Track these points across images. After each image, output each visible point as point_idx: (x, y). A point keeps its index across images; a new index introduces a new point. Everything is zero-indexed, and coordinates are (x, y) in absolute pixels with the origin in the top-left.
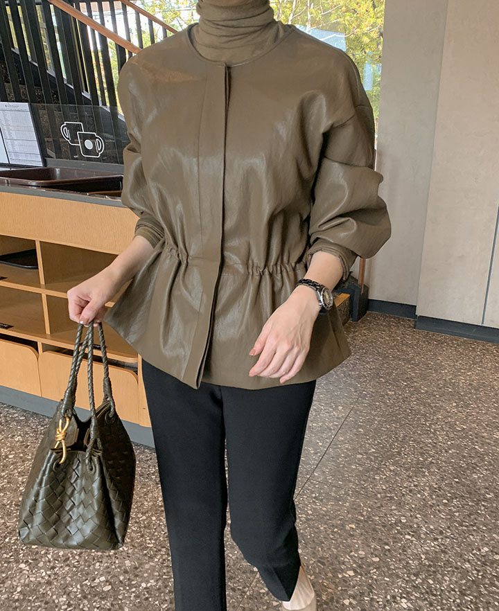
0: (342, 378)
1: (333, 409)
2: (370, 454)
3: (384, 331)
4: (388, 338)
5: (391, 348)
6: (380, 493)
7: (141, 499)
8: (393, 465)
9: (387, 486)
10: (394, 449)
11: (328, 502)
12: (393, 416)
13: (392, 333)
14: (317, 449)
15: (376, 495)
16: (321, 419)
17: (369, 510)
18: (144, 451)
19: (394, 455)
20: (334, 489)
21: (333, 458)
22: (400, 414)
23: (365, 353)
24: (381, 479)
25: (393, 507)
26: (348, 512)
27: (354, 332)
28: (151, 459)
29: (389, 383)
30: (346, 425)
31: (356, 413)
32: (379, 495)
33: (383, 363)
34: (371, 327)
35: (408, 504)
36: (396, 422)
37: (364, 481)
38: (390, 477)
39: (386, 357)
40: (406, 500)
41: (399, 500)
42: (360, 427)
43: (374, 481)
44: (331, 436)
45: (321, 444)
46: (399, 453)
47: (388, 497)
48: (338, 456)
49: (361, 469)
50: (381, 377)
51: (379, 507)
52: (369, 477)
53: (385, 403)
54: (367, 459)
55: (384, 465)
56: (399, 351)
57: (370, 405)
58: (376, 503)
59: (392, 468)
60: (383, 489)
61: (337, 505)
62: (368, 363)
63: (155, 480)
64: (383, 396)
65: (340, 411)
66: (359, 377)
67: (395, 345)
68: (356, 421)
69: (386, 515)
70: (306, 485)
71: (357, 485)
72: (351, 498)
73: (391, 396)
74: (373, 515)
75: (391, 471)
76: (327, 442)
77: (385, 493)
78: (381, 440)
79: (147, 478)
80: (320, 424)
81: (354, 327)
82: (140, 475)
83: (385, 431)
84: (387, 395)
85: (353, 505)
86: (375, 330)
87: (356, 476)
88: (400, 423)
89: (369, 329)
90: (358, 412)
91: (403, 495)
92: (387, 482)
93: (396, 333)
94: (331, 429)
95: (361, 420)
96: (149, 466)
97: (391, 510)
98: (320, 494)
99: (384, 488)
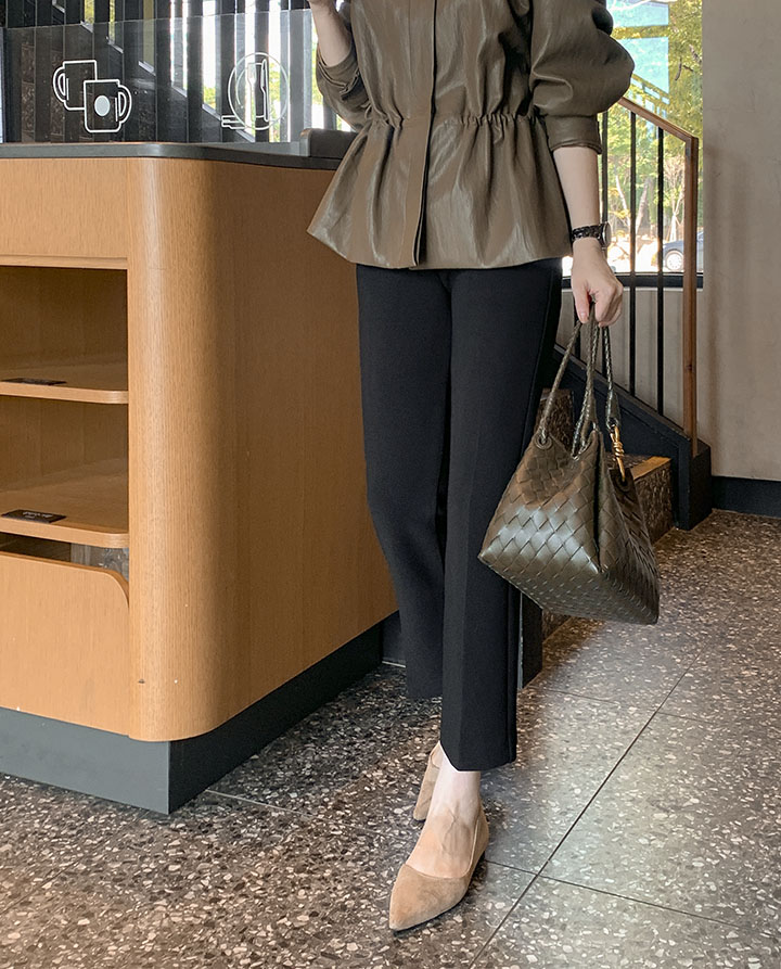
0: (643, 647)
1: (618, 713)
2: (688, 810)
3: (746, 547)
4: (752, 562)
5: (759, 580)
6: (702, 902)
7: (102, 939)
8: (739, 833)
9: (721, 883)
10: (744, 795)
11: (577, 929)
12: (749, 722)
13: (762, 552)
14: (567, 803)
15: (691, 906)
16: (587, 734)
17: (672, 943)
18: (137, 824)
19: (743, 811)
20: (594, 896)
21: (598, 821)
22: (765, 718)
23: (700, 593)
24: (707, 867)
25: (732, 935)
26: (622, 953)
27: (682, 550)
28: (151, 841)
29: (747, 653)
30: (641, 746)
31: (663, 719)
32: (698, 907)
33: (738, 613)
34: (718, 539)
35: (768, 925)
36: (753, 735)
37: (665, 873)
38: (728, 861)
39: (743, 600)
40: (765, 915)
41: (747, 915)
42: (669, 748)
43: (689, 872)
44: (603, 772)
45: (578, 791)
46: (757, 806)
47: (720, 909)
48: (611, 817)
49: (660, 845)
50: (730, 641)
51: (696, 936)
52: (679, 864)
53: (733, 695)
54: (677, 822)
55: (716, 833)
56: (774, 587)
57: (698, 702)
58: (689, 925)
59: (736, 841)
60: (710, 892)
61: (597, 937)
62: (703, 612)
63: (150, 891)
64: (731, 680)
65: (632, 718)
66: (681, 642)
67: (767, 576)
68: (664, 737)
69: (711, 953)
70: (531, 891)
71: (648, 883)
72: (632, 916)
73: (748, 679)
74: (682, 958)
75: (732, 847)
76: (592, 786)
77: (714, 900)
78: (716, 777)
79: (131, 886)
80: (585, 747)
81: (683, 541)
82: (115, 881)
83: (727, 757)
84: (741, 677)
85: (636, 934)
86: (726, 546)
87: (647, 862)
88: (765, 737)
89: (714, 544)
90: (669, 718)
91: (759, 904)
92: (722, 874)
93: (771, 551)
94: (604, 758)
95: (674, 735)
96: (142, 859)
97: (726, 941)
98: (561, 909)
99: (713, 888)
